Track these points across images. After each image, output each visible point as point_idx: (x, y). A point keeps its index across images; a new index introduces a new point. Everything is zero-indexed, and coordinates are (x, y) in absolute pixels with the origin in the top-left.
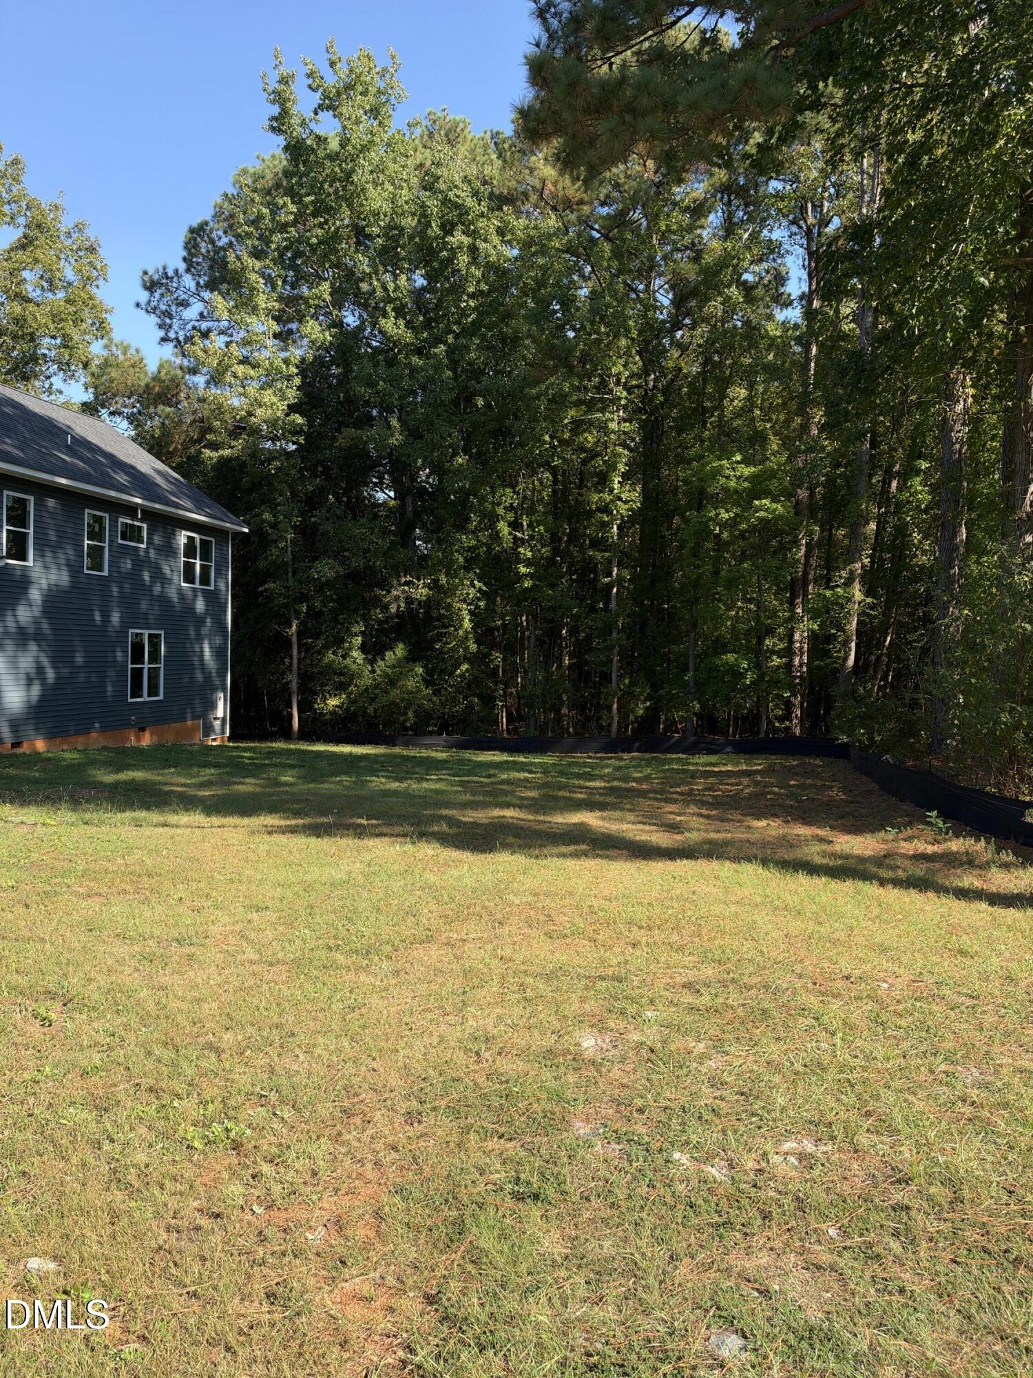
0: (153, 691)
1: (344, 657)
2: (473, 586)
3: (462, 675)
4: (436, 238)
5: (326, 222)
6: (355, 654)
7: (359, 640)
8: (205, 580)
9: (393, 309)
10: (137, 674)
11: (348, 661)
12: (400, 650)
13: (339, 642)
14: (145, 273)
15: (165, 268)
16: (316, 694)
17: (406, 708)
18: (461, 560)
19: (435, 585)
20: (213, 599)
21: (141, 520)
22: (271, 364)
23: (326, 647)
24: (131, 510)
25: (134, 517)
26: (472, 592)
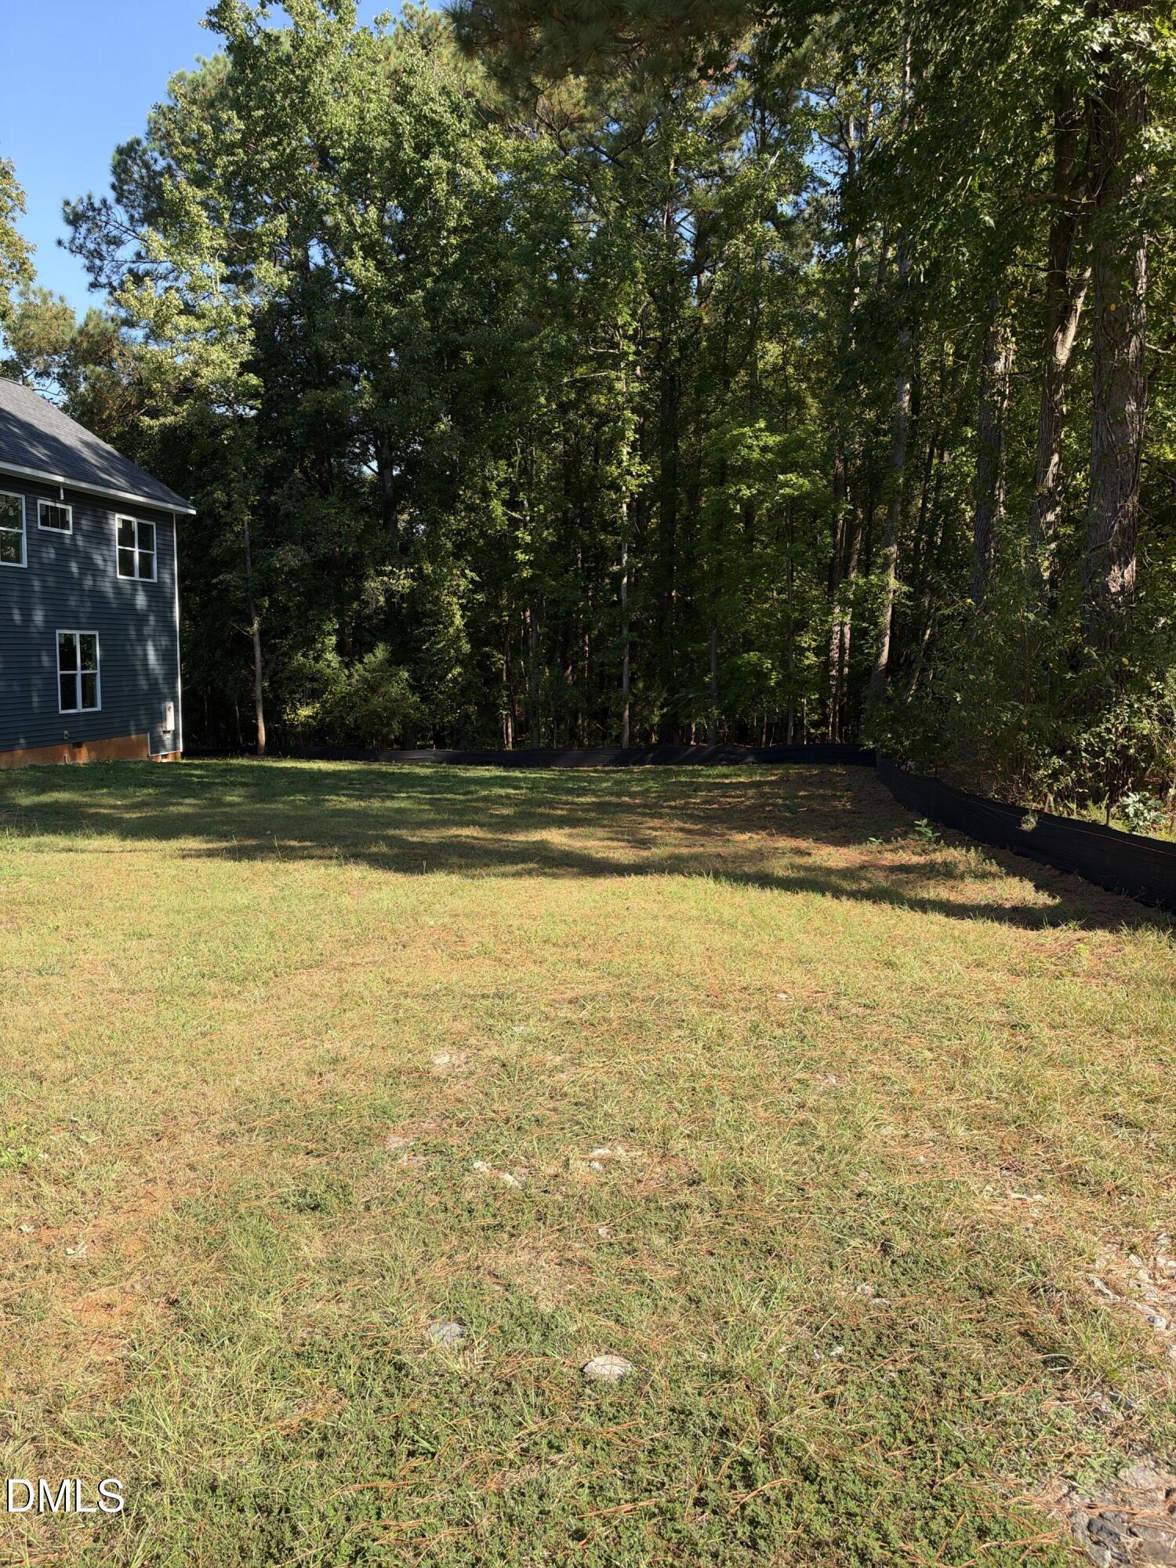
0: (89, 701)
1: (317, 659)
2: (464, 576)
3: (454, 680)
4: (410, 162)
5: (280, 142)
6: (329, 656)
7: (333, 640)
8: (146, 571)
9: (361, 248)
10: (68, 682)
11: (322, 664)
12: (380, 652)
13: (308, 642)
14: (67, 203)
15: (90, 198)
16: (285, 702)
17: (390, 718)
18: (449, 545)
19: (419, 576)
20: (156, 593)
21: (65, 502)
22: (219, 314)
23: (294, 648)
24: (51, 490)
25: (56, 499)
26: (463, 582)
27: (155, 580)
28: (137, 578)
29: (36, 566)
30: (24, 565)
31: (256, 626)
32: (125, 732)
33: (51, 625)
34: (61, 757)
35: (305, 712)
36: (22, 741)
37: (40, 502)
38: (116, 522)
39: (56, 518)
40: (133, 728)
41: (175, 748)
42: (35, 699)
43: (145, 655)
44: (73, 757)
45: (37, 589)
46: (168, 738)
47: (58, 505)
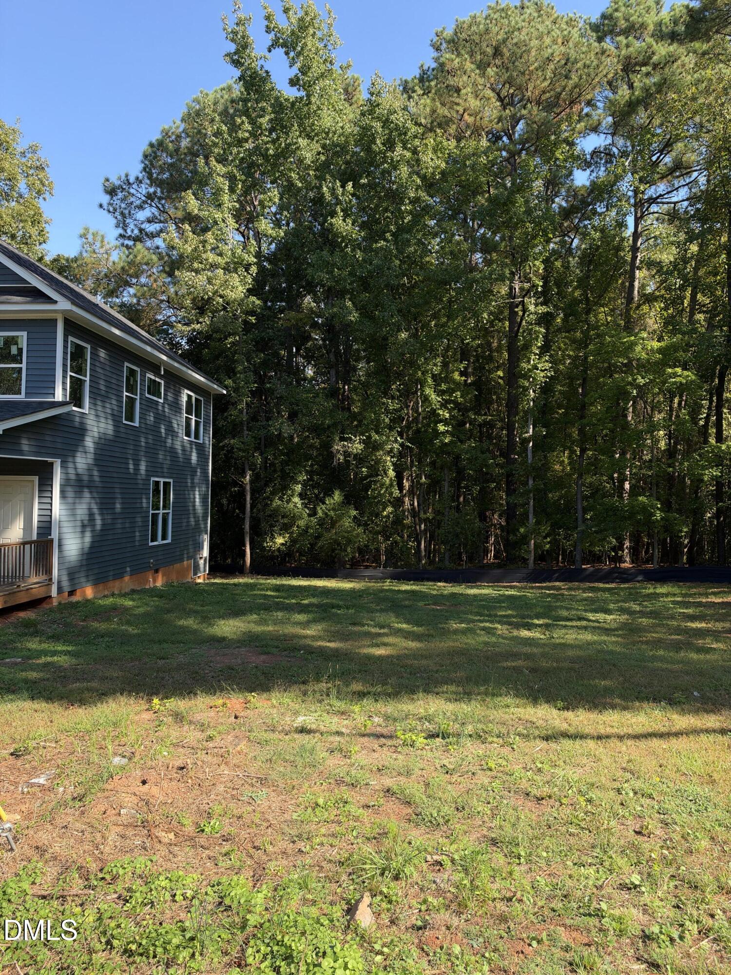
0: (164, 537)
1: (289, 501)
2: (396, 441)
3: (388, 517)
6: (296, 499)
7: (298, 488)
8: (197, 436)
10: (155, 516)
11: (291, 505)
12: (337, 496)
13: (284, 488)
14: (107, 180)
16: (266, 534)
19: (367, 442)
20: (201, 448)
21: (161, 377)
22: (233, 254)
23: (273, 493)
24: (154, 367)
25: (157, 374)
27: (201, 441)
28: (193, 439)
29: (143, 426)
30: (137, 424)
31: (248, 477)
32: (182, 560)
33: (150, 473)
34: (148, 581)
35: (280, 540)
36: (128, 569)
37: (148, 375)
38: (185, 393)
39: (154, 388)
40: (185, 556)
41: (205, 571)
42: (137, 534)
43: (195, 498)
44: (155, 581)
45: (143, 444)
46: (202, 562)
47: (157, 379)
